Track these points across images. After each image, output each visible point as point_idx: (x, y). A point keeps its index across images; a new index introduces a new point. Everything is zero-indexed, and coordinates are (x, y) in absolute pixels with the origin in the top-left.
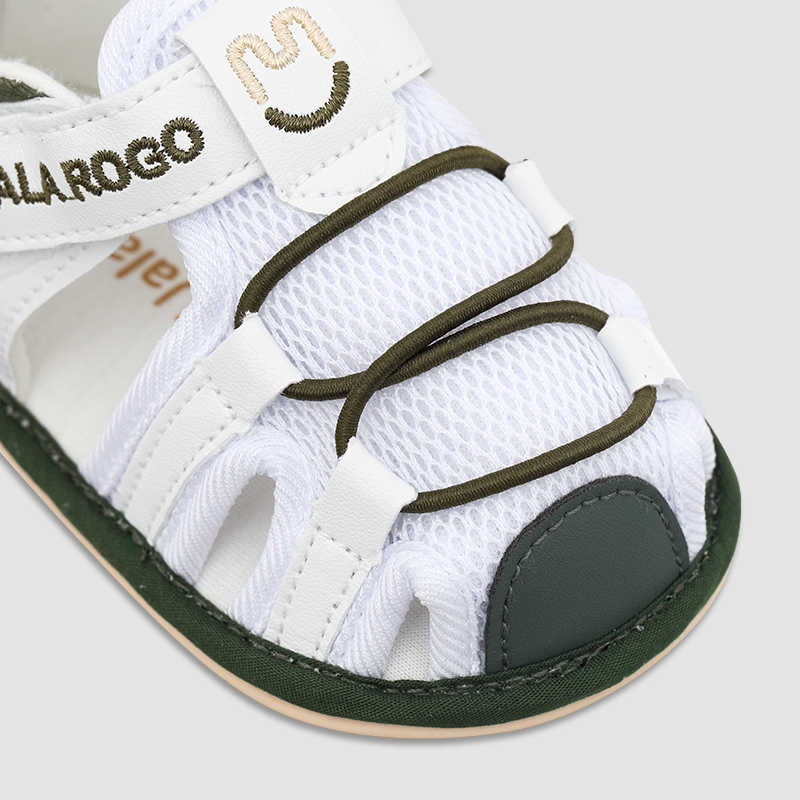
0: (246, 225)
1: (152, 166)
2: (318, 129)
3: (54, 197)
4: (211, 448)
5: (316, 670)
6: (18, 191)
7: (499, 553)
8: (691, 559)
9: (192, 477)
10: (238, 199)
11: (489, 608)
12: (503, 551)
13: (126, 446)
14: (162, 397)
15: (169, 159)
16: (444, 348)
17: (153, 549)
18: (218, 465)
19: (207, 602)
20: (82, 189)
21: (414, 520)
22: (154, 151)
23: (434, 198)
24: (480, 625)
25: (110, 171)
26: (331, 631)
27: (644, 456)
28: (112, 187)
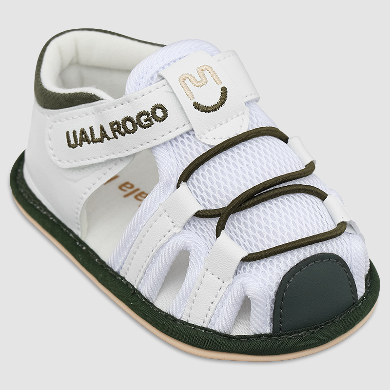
0: (183, 149)
1: (147, 123)
2: (214, 112)
3: (105, 139)
4: (164, 240)
5: (203, 331)
6: (90, 138)
7: (280, 278)
8: (358, 299)
9: (155, 253)
10: (180, 139)
11: (276, 301)
12: (282, 277)
13: (128, 246)
14: (145, 222)
15: (153, 120)
16: (261, 197)
17: (137, 290)
18: (167, 247)
19: (158, 309)
20: (117, 133)
21: (246, 265)
22: (148, 117)
23: (259, 143)
24: (271, 310)
25: (129, 125)
26: (210, 313)
27: (340, 248)
28: (129, 132)
